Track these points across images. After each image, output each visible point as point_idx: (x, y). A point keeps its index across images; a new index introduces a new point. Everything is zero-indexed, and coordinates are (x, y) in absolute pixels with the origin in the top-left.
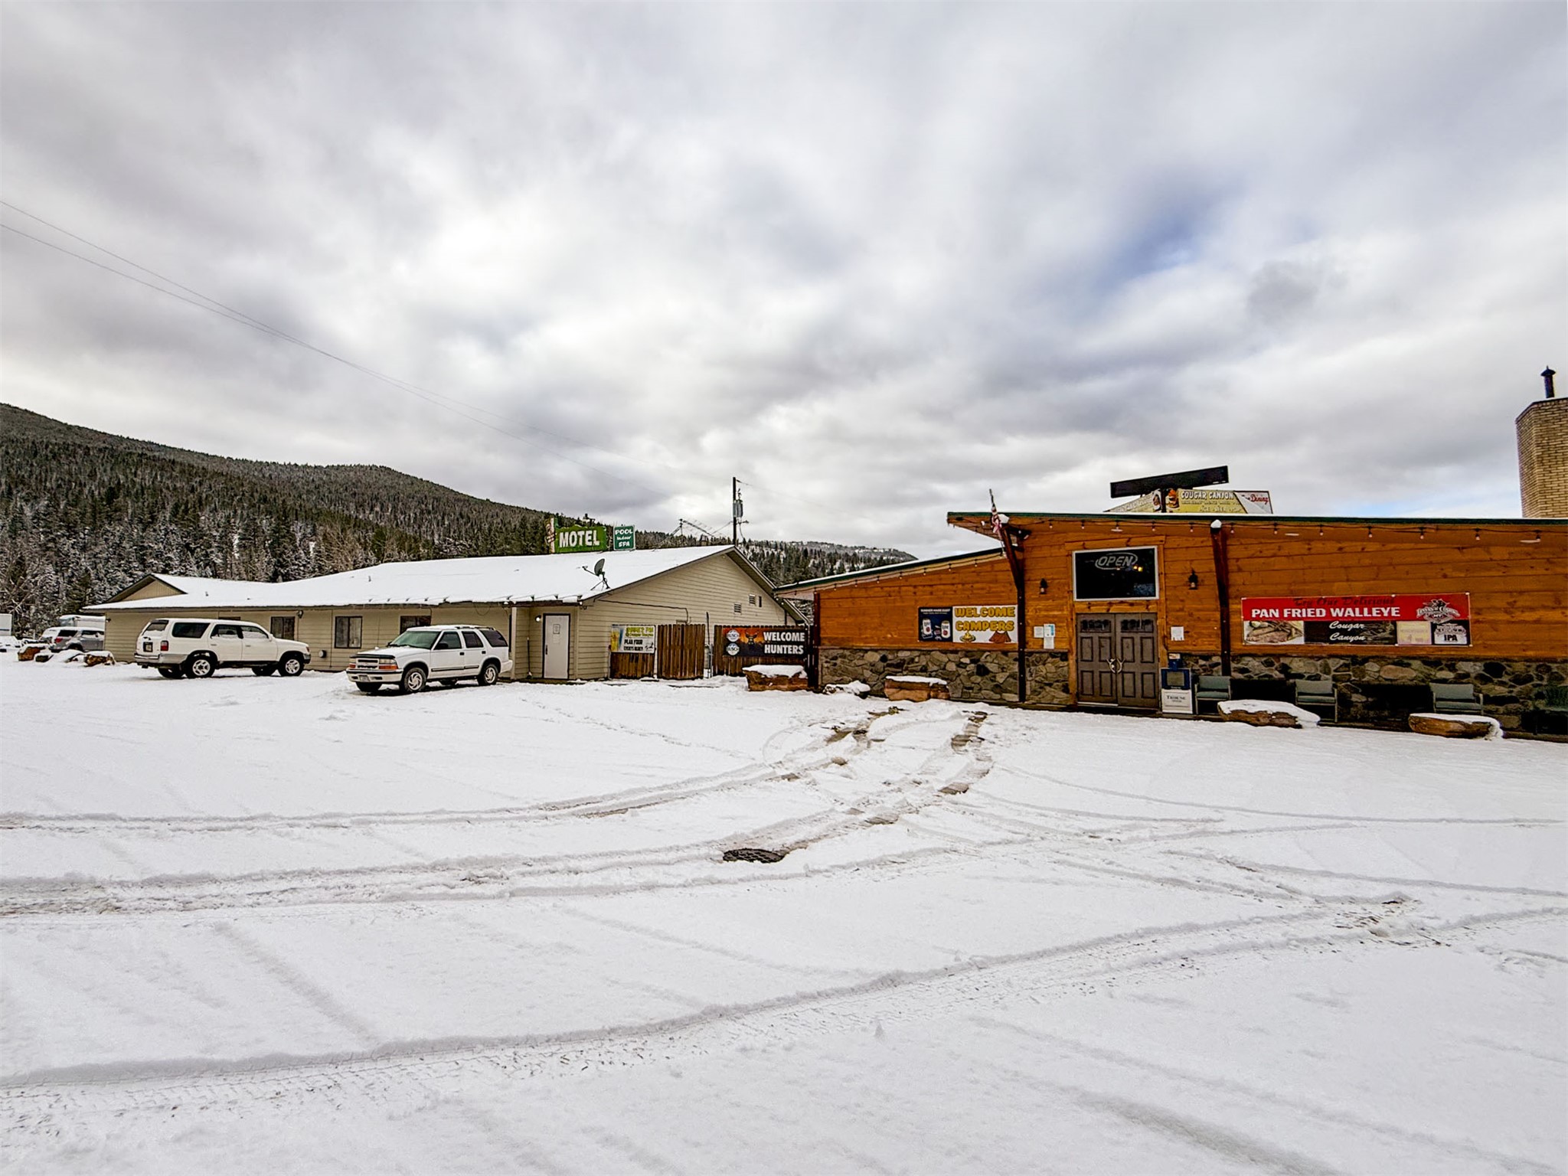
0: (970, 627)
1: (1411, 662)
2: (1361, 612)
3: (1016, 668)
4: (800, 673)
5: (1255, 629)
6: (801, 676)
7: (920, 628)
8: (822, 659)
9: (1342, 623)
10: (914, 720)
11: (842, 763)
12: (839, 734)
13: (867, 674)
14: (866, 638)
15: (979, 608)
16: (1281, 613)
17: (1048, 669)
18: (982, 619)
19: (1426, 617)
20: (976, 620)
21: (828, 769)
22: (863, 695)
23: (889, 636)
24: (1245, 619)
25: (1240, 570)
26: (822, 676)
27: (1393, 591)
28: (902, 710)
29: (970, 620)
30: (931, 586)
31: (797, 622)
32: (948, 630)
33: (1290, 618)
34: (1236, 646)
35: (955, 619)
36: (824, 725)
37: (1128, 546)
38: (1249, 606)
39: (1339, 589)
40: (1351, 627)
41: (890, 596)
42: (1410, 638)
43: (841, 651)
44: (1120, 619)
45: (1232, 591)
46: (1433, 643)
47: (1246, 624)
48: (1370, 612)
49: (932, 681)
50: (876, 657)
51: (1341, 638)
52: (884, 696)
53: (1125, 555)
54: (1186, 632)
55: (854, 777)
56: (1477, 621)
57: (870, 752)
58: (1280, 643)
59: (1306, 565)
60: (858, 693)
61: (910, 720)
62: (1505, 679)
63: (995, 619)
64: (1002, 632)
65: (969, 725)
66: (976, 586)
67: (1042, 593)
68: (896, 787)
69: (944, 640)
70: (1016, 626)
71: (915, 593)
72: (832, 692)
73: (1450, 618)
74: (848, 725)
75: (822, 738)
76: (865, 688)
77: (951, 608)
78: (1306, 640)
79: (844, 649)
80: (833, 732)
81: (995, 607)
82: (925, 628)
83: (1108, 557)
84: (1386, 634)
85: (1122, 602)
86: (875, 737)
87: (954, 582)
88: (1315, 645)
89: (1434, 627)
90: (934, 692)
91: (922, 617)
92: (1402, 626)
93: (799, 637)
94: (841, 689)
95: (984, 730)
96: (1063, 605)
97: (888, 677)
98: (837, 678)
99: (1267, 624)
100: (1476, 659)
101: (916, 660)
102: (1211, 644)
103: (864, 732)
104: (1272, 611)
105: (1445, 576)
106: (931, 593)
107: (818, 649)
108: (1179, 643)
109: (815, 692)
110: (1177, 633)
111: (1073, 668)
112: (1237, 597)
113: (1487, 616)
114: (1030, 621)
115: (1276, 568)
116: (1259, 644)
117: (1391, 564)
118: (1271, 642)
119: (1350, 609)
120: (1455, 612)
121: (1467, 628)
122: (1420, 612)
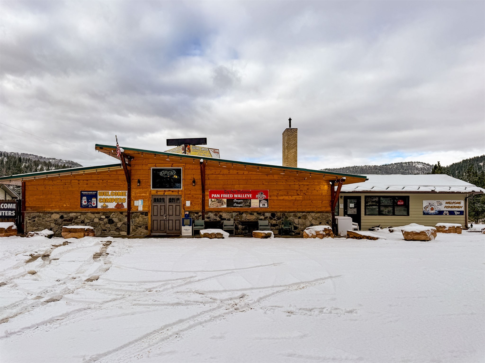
0: (106, 201)
1: (254, 213)
2: (242, 196)
3: (126, 220)
4: (12, 226)
5: (213, 202)
6: (13, 228)
7: (81, 202)
8: (27, 219)
9: (237, 200)
10: (75, 247)
11: (34, 273)
12: (33, 258)
13: (53, 225)
14: (53, 206)
15: (110, 192)
16: (220, 196)
17: (139, 220)
18: (111, 197)
19: (258, 198)
20: (108, 197)
21: (25, 277)
22: (50, 237)
23: (65, 205)
24: (210, 198)
25: (209, 179)
26: (26, 227)
27: (251, 188)
28: (70, 243)
29: (106, 197)
30: (87, 180)
31: (13, 198)
32: (95, 202)
33: (223, 198)
34: (207, 208)
35: (99, 197)
36: (25, 254)
37: (172, 167)
38: (211, 192)
39: (236, 187)
40: (239, 201)
41: (65, 185)
42: (254, 205)
43: (38, 214)
44: (168, 197)
45: (206, 187)
46: (260, 207)
47: (210, 200)
48: (244, 196)
49: (86, 227)
50: (56, 216)
51: (237, 205)
52: (61, 237)
53: (171, 171)
54: (191, 203)
55: (40, 280)
56: (270, 199)
57: (51, 266)
58: (220, 207)
59: (228, 178)
60: (47, 236)
61: (74, 248)
62: (275, 218)
63: (117, 197)
64: (120, 203)
65: (103, 248)
66: (109, 181)
67: (138, 186)
68: (63, 282)
69: (93, 207)
70: (127, 200)
71: (79, 184)
72: (32, 236)
73: (264, 198)
74: (39, 253)
75: (23, 261)
76: (51, 232)
77: (97, 192)
78: (227, 206)
79: (40, 212)
80: (30, 257)
81: (117, 191)
82: (83, 201)
83: (165, 171)
84: (248, 204)
85: (169, 191)
86: (54, 258)
87: (99, 179)
88: (229, 208)
89: (260, 201)
90: (87, 233)
91: (82, 196)
92: (253, 201)
93: (14, 206)
94: (37, 234)
95: (109, 249)
96: (146, 191)
97: (64, 227)
98: (35, 228)
99: (216, 200)
100: (269, 212)
101: (79, 217)
102: (198, 208)
103: (48, 256)
104: (218, 195)
105: (263, 184)
106: (87, 184)
107: (24, 213)
108: (188, 207)
109: (21, 236)
110: (188, 203)
111: (150, 218)
112: (208, 190)
113: (273, 198)
114: (133, 198)
115: (219, 179)
116: (213, 207)
117: (250, 179)
118: (217, 207)
119: (239, 195)
120: (265, 196)
121: (268, 201)
122: (257, 196)
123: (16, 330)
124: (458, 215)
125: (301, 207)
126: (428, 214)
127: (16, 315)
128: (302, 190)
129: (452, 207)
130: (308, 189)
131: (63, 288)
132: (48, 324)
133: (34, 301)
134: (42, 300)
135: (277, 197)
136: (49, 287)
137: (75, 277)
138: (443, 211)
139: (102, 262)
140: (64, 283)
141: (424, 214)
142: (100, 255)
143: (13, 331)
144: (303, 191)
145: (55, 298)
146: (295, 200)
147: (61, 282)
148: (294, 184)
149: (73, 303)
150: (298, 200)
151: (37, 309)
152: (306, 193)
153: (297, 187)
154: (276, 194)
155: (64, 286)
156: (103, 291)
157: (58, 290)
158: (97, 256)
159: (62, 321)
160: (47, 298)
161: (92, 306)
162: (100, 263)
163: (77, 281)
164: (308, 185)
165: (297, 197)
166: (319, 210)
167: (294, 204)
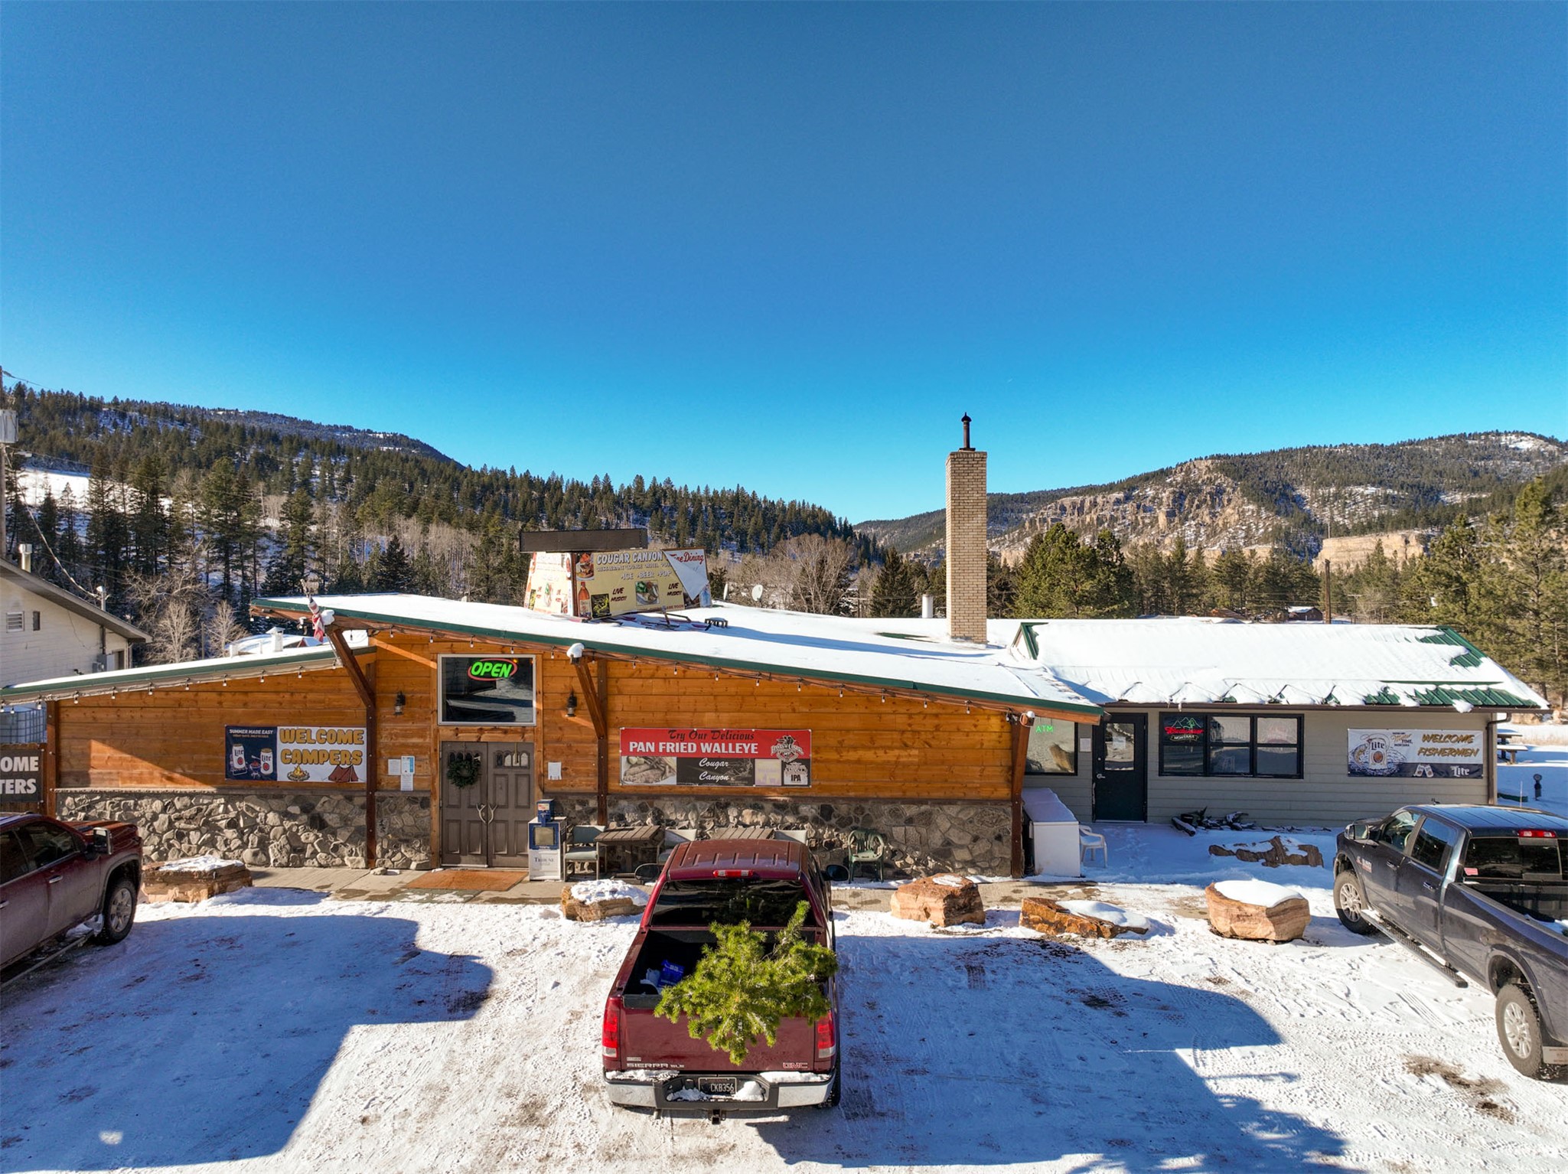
0: (301, 758)
1: (765, 805)
2: (727, 748)
3: (362, 820)
5: (632, 766)
7: (228, 759)
8: (62, 812)
9: (710, 760)
14: (142, 774)
15: (315, 730)
16: (657, 748)
17: (403, 820)
18: (318, 747)
19: (778, 755)
20: (310, 747)
23: (179, 770)
24: (623, 754)
25: (620, 693)
27: (753, 721)
29: (302, 747)
30: (246, 693)
32: (270, 763)
33: (665, 753)
34: (613, 786)
35: (281, 746)
37: (503, 653)
38: (628, 736)
39: (709, 720)
40: (718, 764)
41: (180, 706)
42: (765, 778)
44: (493, 749)
45: (613, 718)
46: (783, 785)
47: (624, 759)
48: (734, 749)
50: (152, 806)
51: (709, 778)
53: (503, 662)
54: (564, 769)
56: (816, 760)
58: (654, 784)
59: (682, 691)
62: (833, 821)
63: (337, 747)
64: (346, 766)
66: (310, 696)
67: (397, 714)
69: (263, 778)
70: (364, 758)
71: (220, 703)
73: (796, 756)
77: (275, 729)
78: (678, 780)
79: (102, 792)
81: (336, 729)
82: (235, 759)
83: (483, 663)
84: (745, 774)
85: (495, 729)
87: (281, 688)
88: (685, 788)
89: (784, 765)
91: (231, 741)
92: (760, 764)
93: (31, 764)
96: (424, 730)
99: (643, 760)
100: (814, 799)
101: (220, 809)
102: (587, 783)
104: (648, 744)
105: (794, 711)
106: (245, 705)
107: (54, 793)
108: (556, 783)
110: (554, 770)
111: (436, 816)
112: (617, 726)
113: (825, 755)
114: (383, 752)
115: (654, 691)
116: (635, 784)
117: (752, 694)
118: (647, 782)
119: (717, 745)
120: (800, 750)
121: (808, 767)
122: (773, 749)
124: (1462, 777)
125: (913, 785)
126: (1364, 773)
128: (919, 732)
129: (1442, 752)
130: (937, 728)
135: (839, 753)
138: (1415, 765)
141: (1354, 772)
144: (923, 736)
146: (897, 763)
148: (894, 713)
150: (906, 765)
152: (933, 743)
153: (901, 721)
154: (833, 742)
164: (937, 715)
165: (904, 753)
166: (973, 795)
167: (892, 775)
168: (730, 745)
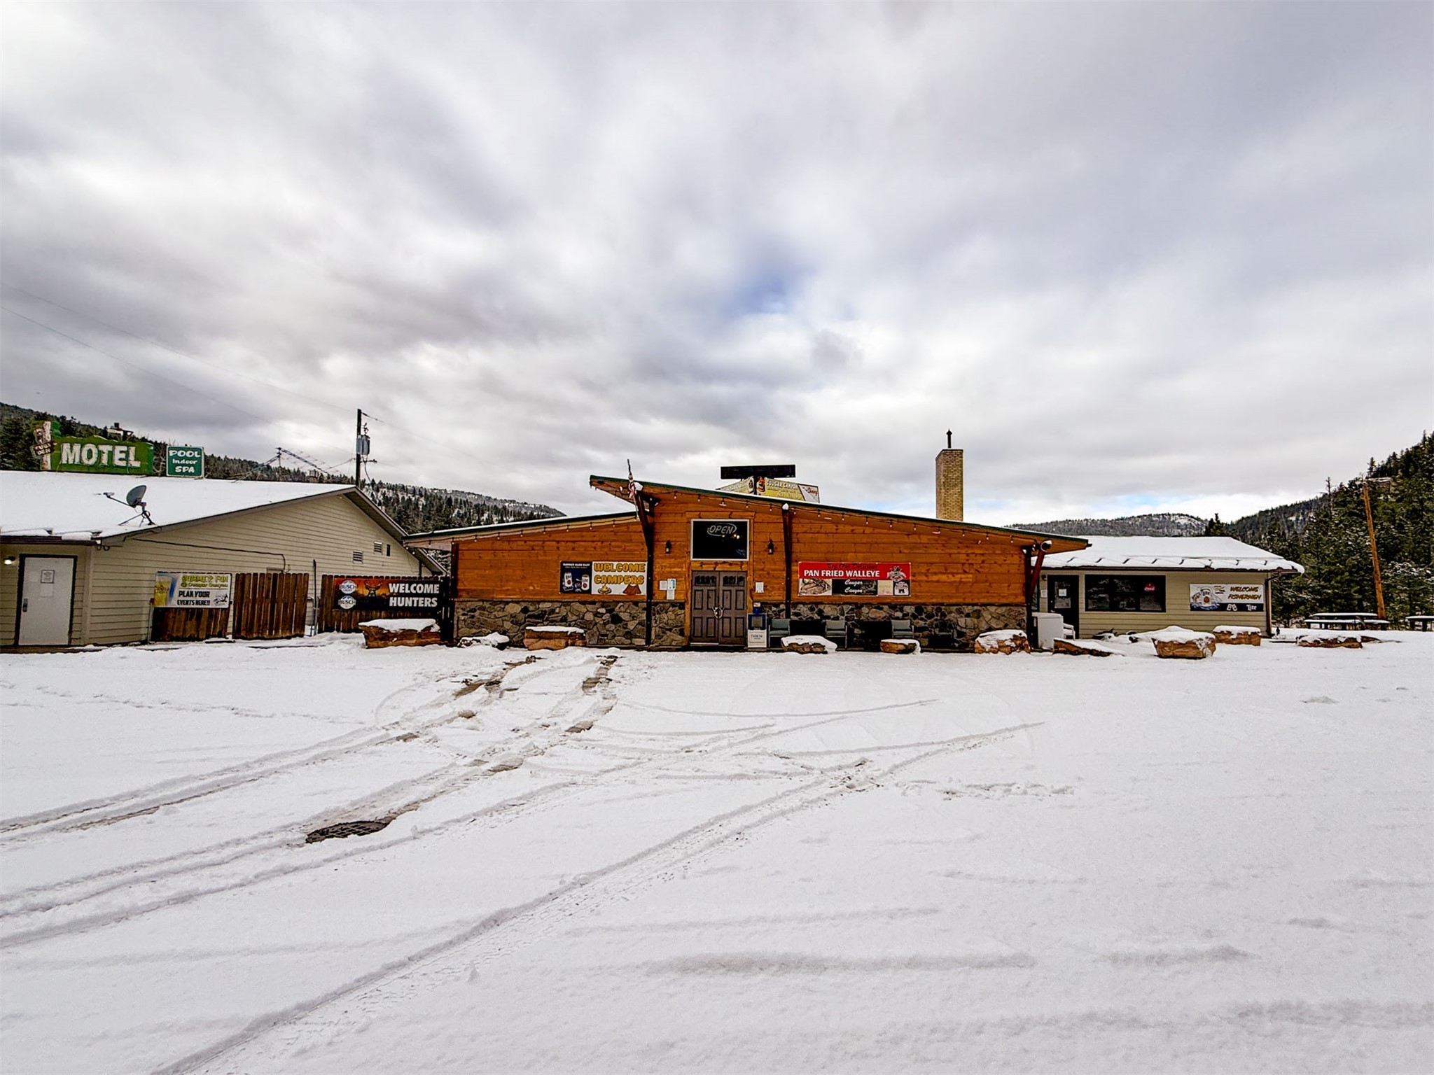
1: (884, 606)
2: (861, 574)
5: (806, 584)
8: (459, 612)
9: (851, 581)
13: (508, 625)
15: (615, 563)
16: (820, 574)
17: (669, 617)
19: (891, 578)
20: (612, 574)
24: (800, 577)
25: (798, 542)
26: (458, 629)
27: (878, 559)
28: (540, 658)
30: (573, 542)
31: (434, 573)
33: (825, 577)
34: (794, 596)
37: (731, 518)
38: (804, 567)
39: (851, 558)
40: (856, 583)
41: (533, 549)
43: (480, 604)
44: (725, 575)
45: (794, 556)
47: (801, 580)
48: (865, 574)
51: (851, 591)
53: (728, 525)
54: (765, 586)
56: (913, 581)
58: (819, 595)
59: (835, 540)
62: (923, 616)
67: (667, 553)
71: (558, 548)
72: (468, 645)
73: (902, 578)
74: (481, 677)
77: (591, 563)
78: (833, 592)
83: (716, 526)
84: (872, 589)
85: (726, 562)
88: (837, 596)
89: (895, 583)
90: (571, 640)
92: (881, 583)
96: (682, 563)
97: (528, 628)
98: (474, 631)
99: (812, 581)
100: (912, 604)
101: (557, 611)
102: (780, 596)
104: (815, 572)
105: (900, 552)
106: (574, 549)
108: (760, 595)
109: (448, 646)
110: (760, 587)
111: (688, 616)
112: (797, 561)
113: (919, 578)
114: (656, 576)
115: (819, 541)
116: (807, 595)
117: (876, 543)
118: (814, 593)
119: (855, 572)
120: (904, 575)
121: (909, 584)
122: (888, 574)
123: (434, 826)
124: (1253, 611)
125: (970, 594)
126: (1199, 609)
127: (435, 796)
128: (972, 564)
129: (1242, 597)
130: (983, 562)
131: (524, 745)
132: (494, 813)
133: (470, 769)
134: (485, 768)
135: (927, 576)
136: (498, 743)
137: (547, 723)
138: (1226, 604)
139: (599, 696)
140: (528, 735)
141: (1193, 609)
142: (596, 683)
143: (426, 827)
144: (975, 567)
145: (508, 764)
146: (960, 582)
147: (521, 733)
148: (959, 553)
149: (542, 774)
150: (965, 583)
151: (473, 785)
152: (980, 570)
153: (963, 558)
154: (924, 571)
155: (528, 741)
156: (600, 750)
157: (516, 748)
158: (589, 684)
159: (522, 807)
160: (493, 764)
161: (579, 779)
162: (596, 697)
163: (551, 730)
164: (983, 554)
165: (963, 576)
166: (1005, 601)
167: (957, 590)
168: (863, 572)
